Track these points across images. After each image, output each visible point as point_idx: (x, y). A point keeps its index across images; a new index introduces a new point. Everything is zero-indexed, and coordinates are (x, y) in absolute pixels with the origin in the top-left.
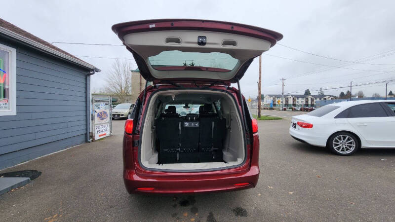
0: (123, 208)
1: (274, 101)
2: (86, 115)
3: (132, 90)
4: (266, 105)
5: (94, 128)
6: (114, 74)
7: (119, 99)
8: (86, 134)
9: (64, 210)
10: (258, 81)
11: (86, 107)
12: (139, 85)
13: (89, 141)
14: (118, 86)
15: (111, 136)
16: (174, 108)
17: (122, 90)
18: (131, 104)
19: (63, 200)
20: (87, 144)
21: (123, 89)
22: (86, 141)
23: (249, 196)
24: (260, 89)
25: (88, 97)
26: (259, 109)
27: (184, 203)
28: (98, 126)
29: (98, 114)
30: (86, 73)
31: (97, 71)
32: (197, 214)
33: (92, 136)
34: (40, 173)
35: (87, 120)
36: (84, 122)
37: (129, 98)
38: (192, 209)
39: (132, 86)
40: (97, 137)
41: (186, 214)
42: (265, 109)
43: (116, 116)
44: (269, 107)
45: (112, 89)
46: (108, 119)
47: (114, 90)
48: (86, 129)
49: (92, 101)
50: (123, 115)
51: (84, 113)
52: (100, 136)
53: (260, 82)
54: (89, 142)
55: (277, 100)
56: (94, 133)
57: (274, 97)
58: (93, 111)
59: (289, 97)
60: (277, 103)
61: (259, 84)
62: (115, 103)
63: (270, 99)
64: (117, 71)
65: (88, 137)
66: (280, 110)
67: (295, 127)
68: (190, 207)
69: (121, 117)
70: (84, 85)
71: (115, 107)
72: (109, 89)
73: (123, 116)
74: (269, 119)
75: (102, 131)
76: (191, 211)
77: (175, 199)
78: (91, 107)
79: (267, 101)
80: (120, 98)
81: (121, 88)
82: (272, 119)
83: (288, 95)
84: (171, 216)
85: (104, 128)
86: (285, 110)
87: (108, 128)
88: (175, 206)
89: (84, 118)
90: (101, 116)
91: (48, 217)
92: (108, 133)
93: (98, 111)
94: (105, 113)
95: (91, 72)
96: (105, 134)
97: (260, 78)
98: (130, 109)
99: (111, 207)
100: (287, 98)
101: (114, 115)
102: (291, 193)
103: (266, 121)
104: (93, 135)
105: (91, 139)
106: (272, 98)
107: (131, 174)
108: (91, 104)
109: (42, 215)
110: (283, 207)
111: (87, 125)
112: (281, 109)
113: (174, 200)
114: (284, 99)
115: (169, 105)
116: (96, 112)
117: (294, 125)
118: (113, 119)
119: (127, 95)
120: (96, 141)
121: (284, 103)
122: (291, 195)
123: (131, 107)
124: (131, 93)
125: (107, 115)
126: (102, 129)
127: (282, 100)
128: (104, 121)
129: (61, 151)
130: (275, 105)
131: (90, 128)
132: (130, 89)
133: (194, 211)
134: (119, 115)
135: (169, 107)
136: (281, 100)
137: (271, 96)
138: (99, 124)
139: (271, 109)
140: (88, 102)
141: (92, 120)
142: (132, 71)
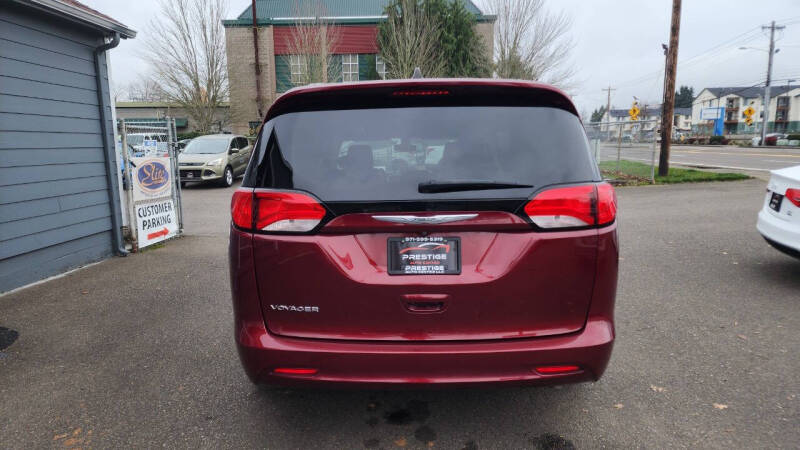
0: (237, 422)
1: (731, 111)
2: (108, 177)
3: (231, 88)
4: (699, 126)
5: (132, 213)
6: (169, 35)
7: (192, 122)
8: (112, 232)
9: (95, 421)
10: (668, 44)
11: (105, 149)
12: (253, 70)
13: (122, 250)
14: (185, 76)
15: (180, 237)
16: (368, 150)
17: (198, 89)
18: (231, 137)
19: (87, 399)
20: (117, 259)
21: (203, 86)
22: (115, 251)
23: (587, 408)
24: (671, 71)
25: (106, 118)
26: (665, 143)
27: (398, 417)
28: (144, 206)
29: (141, 170)
30: (94, 45)
31: (126, 33)
32: (431, 444)
33: (129, 238)
34: (14, 335)
35: (110, 190)
36: (103, 197)
37: (221, 116)
38: (418, 431)
39: (232, 75)
40: (143, 242)
41: (402, 443)
42: (691, 142)
43: (190, 176)
44: (710, 134)
45: (166, 88)
46: (168, 188)
47: (173, 91)
48: (112, 218)
49: (119, 128)
50: (208, 173)
51: (99, 169)
52: (151, 236)
53: (674, 43)
54: (124, 255)
55: (743, 108)
56: (133, 228)
57: (732, 96)
58: (125, 162)
59: (792, 94)
60: (741, 120)
61: (672, 51)
62: (183, 134)
63: (715, 104)
64: (179, 26)
65: (119, 240)
66: (750, 145)
67: (777, 208)
68: (414, 426)
69: (204, 178)
70: (90, 84)
71: (183, 146)
72: (157, 88)
73: (213, 177)
74: (700, 180)
75: (155, 223)
76: (416, 436)
77: (372, 405)
78: (118, 149)
79: (704, 112)
80: (195, 117)
81: (196, 84)
82: (709, 180)
83: (788, 89)
84: (362, 445)
85: (160, 215)
86: (771, 142)
87: (173, 214)
88: (372, 423)
89: (101, 183)
90: (151, 176)
91: (63, 433)
92: (173, 228)
93: (139, 162)
94: (160, 167)
95: (108, 41)
96: (165, 232)
97: (675, 30)
98: (230, 153)
99: (207, 419)
100: (786, 100)
101: (184, 173)
102: (722, 407)
103: (688, 185)
104: (130, 232)
105: (129, 247)
106: (723, 102)
107: (256, 332)
108: (117, 137)
109: (47, 428)
110: (687, 443)
111: (112, 203)
112: (756, 139)
113: (369, 409)
114: (774, 102)
115: (351, 143)
116: (132, 163)
117: (776, 202)
118: (184, 186)
119: (216, 106)
120: (142, 250)
121: (772, 118)
122: (719, 412)
123: (233, 145)
124: (227, 100)
125: (165, 175)
126: (155, 216)
127: (762, 108)
128: (159, 192)
129: (52, 278)
130: (732, 126)
131: (121, 214)
132: (225, 85)
133: (425, 435)
134: (197, 173)
135: (351, 148)
136: (757, 106)
137: (719, 93)
138: (147, 201)
139: (718, 141)
140: (108, 136)
141: (125, 187)
142: (227, 24)
